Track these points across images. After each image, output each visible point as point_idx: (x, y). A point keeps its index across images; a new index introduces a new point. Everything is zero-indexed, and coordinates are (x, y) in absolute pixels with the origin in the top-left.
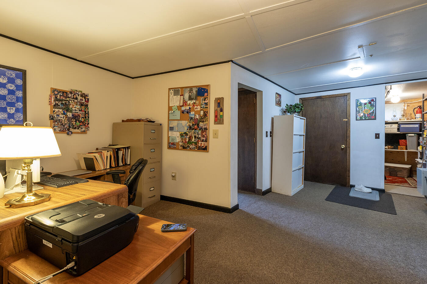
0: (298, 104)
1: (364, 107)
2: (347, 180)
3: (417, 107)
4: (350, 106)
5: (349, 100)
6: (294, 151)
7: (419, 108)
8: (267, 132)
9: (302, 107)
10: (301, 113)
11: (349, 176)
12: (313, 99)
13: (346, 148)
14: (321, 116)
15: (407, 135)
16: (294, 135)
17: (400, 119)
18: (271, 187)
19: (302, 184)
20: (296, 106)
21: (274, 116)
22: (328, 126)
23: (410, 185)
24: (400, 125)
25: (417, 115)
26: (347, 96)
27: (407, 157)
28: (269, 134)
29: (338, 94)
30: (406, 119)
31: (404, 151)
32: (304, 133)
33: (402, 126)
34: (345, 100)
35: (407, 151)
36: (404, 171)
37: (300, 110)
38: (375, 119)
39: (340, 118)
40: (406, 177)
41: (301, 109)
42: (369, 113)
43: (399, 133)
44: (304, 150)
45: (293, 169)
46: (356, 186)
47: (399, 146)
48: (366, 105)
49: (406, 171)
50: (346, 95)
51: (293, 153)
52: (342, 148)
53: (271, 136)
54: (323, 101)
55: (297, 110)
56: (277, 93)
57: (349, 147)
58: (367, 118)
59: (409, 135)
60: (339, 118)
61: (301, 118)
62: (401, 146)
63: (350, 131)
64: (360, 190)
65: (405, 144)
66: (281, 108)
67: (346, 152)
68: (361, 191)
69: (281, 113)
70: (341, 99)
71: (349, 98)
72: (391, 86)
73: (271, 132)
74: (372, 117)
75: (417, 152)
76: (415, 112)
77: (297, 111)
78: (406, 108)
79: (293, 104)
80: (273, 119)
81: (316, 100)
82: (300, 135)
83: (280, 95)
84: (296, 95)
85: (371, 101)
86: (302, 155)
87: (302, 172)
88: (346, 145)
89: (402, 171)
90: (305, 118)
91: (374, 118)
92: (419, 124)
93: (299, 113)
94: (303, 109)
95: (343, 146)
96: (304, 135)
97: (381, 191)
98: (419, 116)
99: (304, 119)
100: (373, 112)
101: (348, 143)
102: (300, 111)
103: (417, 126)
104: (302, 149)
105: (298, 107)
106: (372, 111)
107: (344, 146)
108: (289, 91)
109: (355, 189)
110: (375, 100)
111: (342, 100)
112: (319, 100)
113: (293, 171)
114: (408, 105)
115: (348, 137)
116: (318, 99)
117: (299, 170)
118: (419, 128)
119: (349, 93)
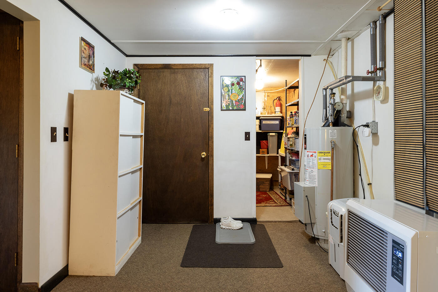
0: (129, 71)
1: (232, 89)
2: (210, 211)
3: (277, 99)
4: (213, 86)
5: (211, 75)
6: (120, 173)
7: (278, 99)
8: (54, 130)
9: (137, 77)
10: (136, 90)
11: (212, 205)
12: (157, 69)
13: (207, 157)
14: (171, 102)
15: (268, 134)
16: (121, 135)
17: (261, 113)
18: (67, 267)
19: (139, 236)
20: (126, 74)
21: (75, 91)
22: (182, 120)
23: (275, 203)
24: (262, 120)
25: (276, 108)
26: (208, 69)
27: (268, 164)
28: (60, 134)
29: (196, 64)
30: (267, 113)
31: (265, 156)
32: (142, 132)
33: (264, 122)
34: (205, 75)
35: (268, 155)
36: (266, 182)
37: (133, 84)
38: (245, 110)
39: (199, 105)
40: (268, 190)
41: (136, 82)
42: (238, 100)
43: (261, 131)
44: (142, 166)
45: (119, 213)
46: (222, 220)
47: (261, 150)
48: (233, 87)
49: (268, 182)
50: (207, 66)
51: (119, 177)
52: (202, 157)
53: (66, 139)
54: (174, 73)
55: (128, 82)
56: (83, 39)
57: (212, 156)
58: (235, 108)
59: (271, 134)
60: (197, 105)
61: (135, 101)
62: (263, 150)
63: (213, 128)
64: (227, 226)
65: (266, 147)
66: (95, 75)
67: (207, 163)
68: (230, 228)
69: (95, 86)
70: (200, 73)
71: (212, 73)
72: (261, 60)
73: (66, 130)
74: (241, 106)
75: (278, 156)
76: (275, 104)
77: (128, 84)
78: (266, 99)
79: (121, 70)
80: (71, 98)
81: (162, 70)
82: (134, 137)
83: (91, 46)
84: (127, 56)
85: (239, 81)
86: (138, 178)
87: (137, 212)
88: (207, 152)
89: (264, 183)
90: (144, 102)
91: (242, 108)
92: (279, 120)
93: (132, 90)
94: (139, 81)
95: (203, 155)
96: (141, 136)
97: (252, 222)
98: (278, 109)
99: (142, 104)
100: (242, 99)
101: (210, 148)
102: (133, 87)
103: (277, 122)
104: (139, 164)
105: (130, 78)
106: (240, 97)
107: (204, 153)
108: (113, 44)
109: (222, 226)
110: (244, 80)
111: (201, 75)
112: (167, 72)
113: (118, 218)
114: (269, 94)
115: (210, 139)
116: (166, 70)
117: (132, 211)
118: (279, 125)
119: (212, 65)
